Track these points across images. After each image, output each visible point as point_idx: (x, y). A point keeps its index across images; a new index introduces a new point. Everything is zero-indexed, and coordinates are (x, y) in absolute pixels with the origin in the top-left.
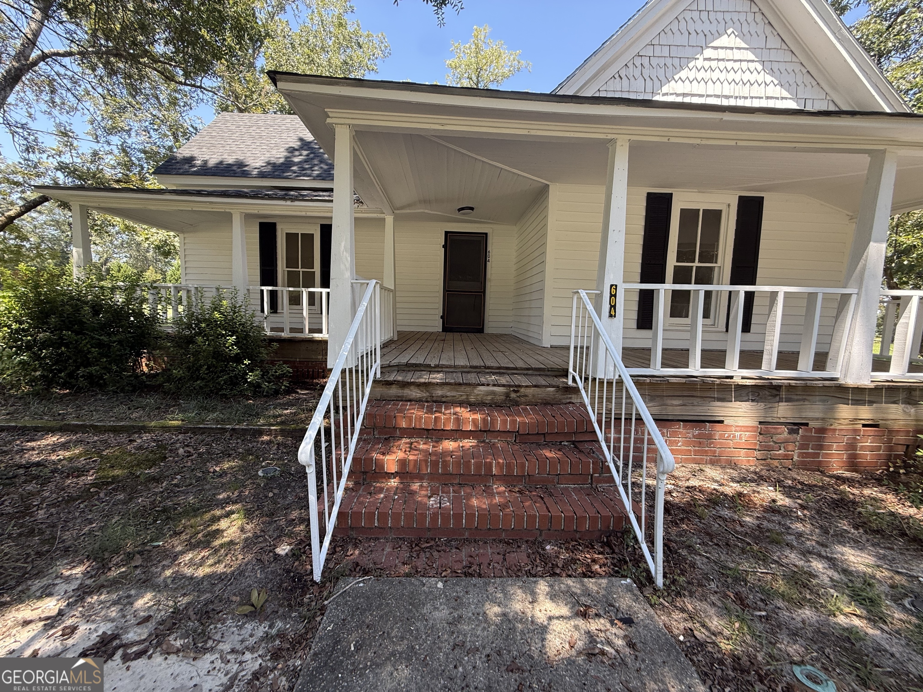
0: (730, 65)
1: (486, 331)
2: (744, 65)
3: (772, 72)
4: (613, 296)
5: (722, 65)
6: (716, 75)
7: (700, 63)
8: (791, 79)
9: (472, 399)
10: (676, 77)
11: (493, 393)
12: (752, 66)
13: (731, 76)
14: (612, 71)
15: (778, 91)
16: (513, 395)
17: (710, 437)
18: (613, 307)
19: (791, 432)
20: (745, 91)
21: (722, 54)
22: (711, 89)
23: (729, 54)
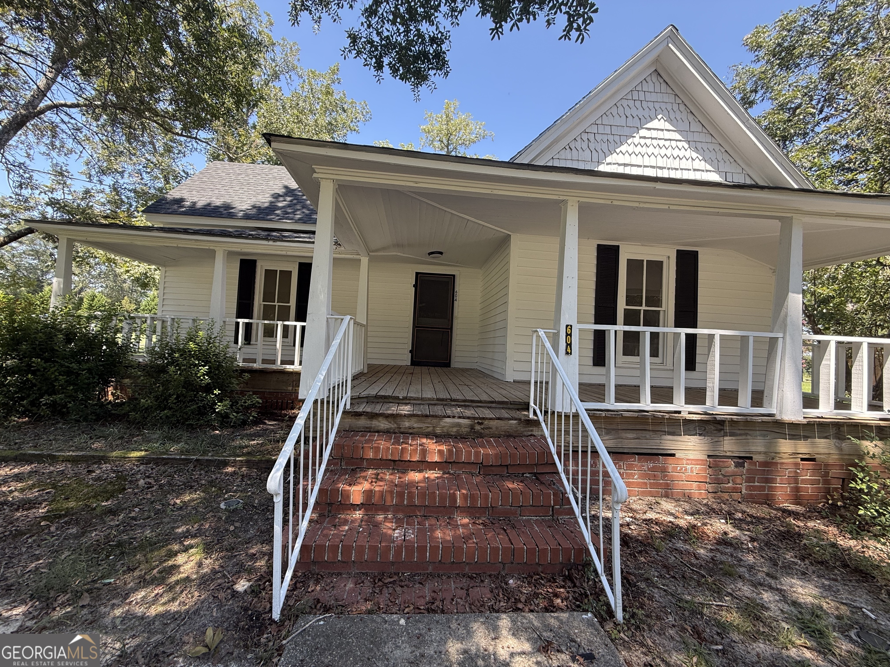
0: (662, 143)
1: (454, 365)
2: (674, 143)
3: (696, 150)
4: (569, 335)
5: (655, 142)
6: (650, 150)
7: (636, 140)
8: (713, 156)
9: (438, 431)
10: (618, 150)
11: (459, 425)
12: (680, 144)
13: (663, 151)
14: (563, 143)
15: (703, 165)
16: (478, 427)
17: (664, 470)
18: (569, 345)
19: (737, 465)
20: (676, 164)
21: (654, 134)
22: (647, 161)
23: (660, 134)
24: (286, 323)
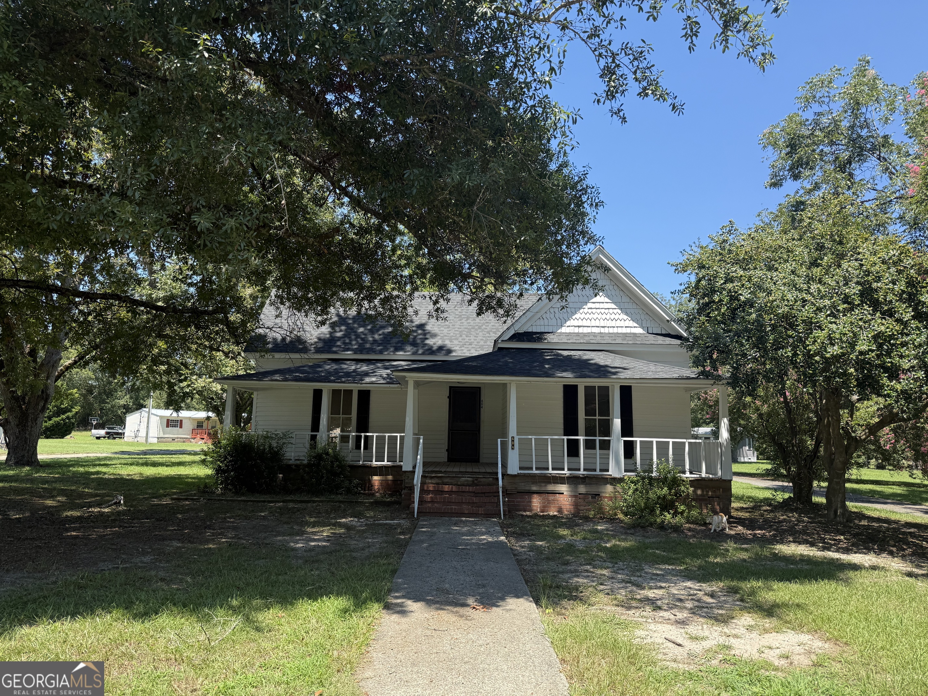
0: (603, 311)
1: (481, 461)
2: (611, 311)
3: (627, 314)
4: (513, 441)
5: (598, 311)
6: (595, 316)
7: (586, 311)
8: (638, 317)
9: (459, 483)
10: (574, 317)
11: (467, 481)
12: (615, 311)
13: (604, 316)
14: (539, 315)
15: (632, 324)
16: (476, 482)
18: (513, 445)
20: (613, 324)
21: (597, 306)
22: (593, 323)
23: (602, 305)
24: (368, 434)
